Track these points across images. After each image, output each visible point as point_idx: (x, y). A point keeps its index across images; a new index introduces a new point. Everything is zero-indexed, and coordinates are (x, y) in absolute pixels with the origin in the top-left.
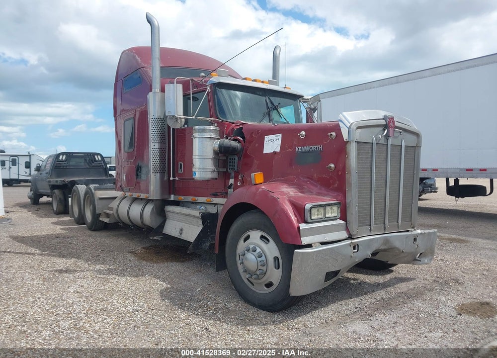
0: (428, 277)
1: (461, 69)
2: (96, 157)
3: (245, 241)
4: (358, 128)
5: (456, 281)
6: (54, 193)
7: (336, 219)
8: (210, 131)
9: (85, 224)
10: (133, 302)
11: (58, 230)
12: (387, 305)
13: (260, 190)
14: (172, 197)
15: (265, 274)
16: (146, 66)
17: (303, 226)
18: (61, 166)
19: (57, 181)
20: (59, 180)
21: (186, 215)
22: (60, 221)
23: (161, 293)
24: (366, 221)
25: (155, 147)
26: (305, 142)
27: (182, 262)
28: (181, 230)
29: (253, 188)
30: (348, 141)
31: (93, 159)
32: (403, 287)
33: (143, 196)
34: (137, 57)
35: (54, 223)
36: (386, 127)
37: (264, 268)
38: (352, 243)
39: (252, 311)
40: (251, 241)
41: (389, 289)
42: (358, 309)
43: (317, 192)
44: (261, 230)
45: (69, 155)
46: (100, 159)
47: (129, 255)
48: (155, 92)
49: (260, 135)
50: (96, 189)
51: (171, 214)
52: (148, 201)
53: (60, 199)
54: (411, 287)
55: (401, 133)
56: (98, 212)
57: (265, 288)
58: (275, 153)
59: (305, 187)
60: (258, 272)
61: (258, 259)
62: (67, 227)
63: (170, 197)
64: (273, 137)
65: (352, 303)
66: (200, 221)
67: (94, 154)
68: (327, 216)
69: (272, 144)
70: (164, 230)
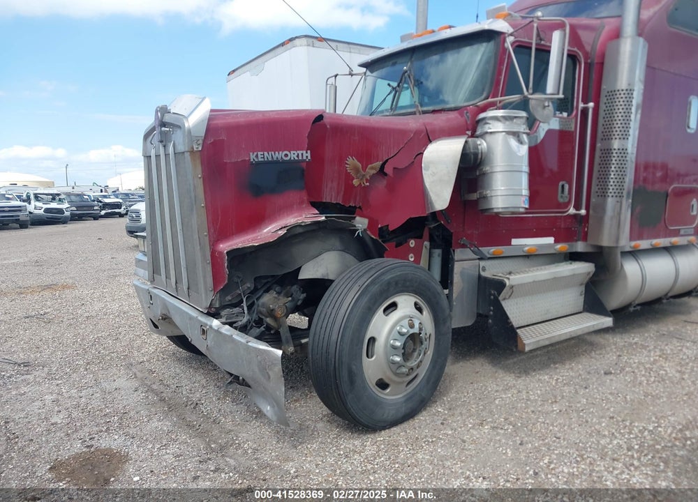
38: (148, 290)
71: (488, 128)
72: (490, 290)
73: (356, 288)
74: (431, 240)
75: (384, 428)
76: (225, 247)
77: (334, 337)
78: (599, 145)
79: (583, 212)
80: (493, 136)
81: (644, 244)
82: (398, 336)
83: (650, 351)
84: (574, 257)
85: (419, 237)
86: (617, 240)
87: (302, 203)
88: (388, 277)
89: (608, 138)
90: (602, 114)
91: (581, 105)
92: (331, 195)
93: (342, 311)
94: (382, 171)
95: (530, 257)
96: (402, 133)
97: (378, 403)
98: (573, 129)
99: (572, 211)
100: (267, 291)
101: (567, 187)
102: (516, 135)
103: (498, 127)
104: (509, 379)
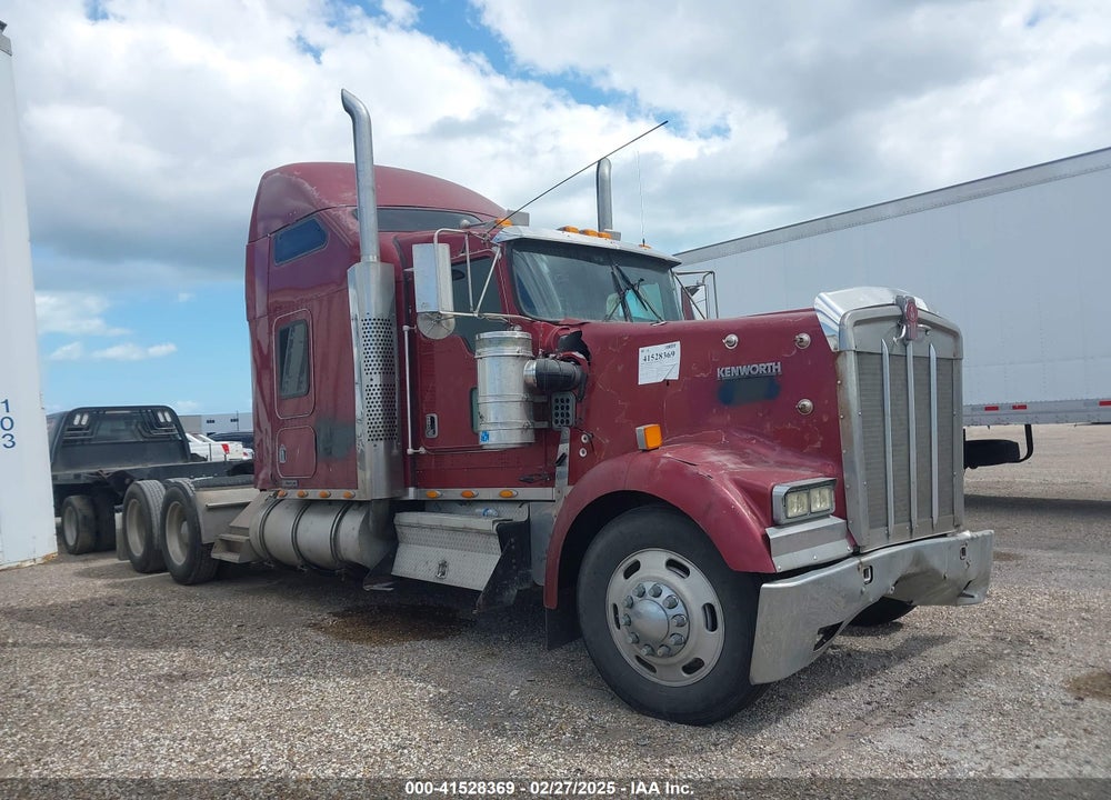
0: (977, 631)
1: (960, 201)
2: (160, 415)
3: (627, 575)
4: (858, 323)
5: (1039, 635)
6: (70, 504)
7: (827, 516)
8: (514, 341)
9: (165, 570)
10: (384, 730)
11: (99, 588)
12: (927, 691)
13: (663, 461)
14: (412, 494)
15: (685, 643)
16: (333, 205)
17: (773, 533)
18: (76, 441)
19: (77, 476)
20: (86, 472)
21: (454, 530)
22: (94, 569)
23: (434, 707)
24: (879, 519)
25: (374, 383)
26: (737, 357)
27: (441, 638)
28: (444, 565)
29: (645, 460)
30: (840, 352)
31: (153, 421)
32: (939, 655)
33: (338, 494)
34: (307, 185)
35: (81, 574)
36: (901, 320)
37: (683, 631)
38: (861, 563)
39: (658, 728)
40: (645, 575)
41: (914, 660)
42: (874, 704)
43: (777, 462)
44: (666, 547)
45: (97, 414)
46: (169, 419)
47: (310, 632)
48: (368, 263)
49: (629, 346)
50: (199, 486)
51: (414, 531)
52: (347, 506)
53: (85, 517)
54: (955, 654)
55: (927, 331)
56: (205, 540)
57: (685, 675)
58: (667, 382)
59: (748, 451)
60: (672, 641)
61: (669, 612)
62: (117, 580)
63: (407, 494)
64: (661, 348)
65: (856, 695)
66: (495, 543)
67: (155, 410)
68: (813, 509)
69: (659, 365)
70: (395, 568)
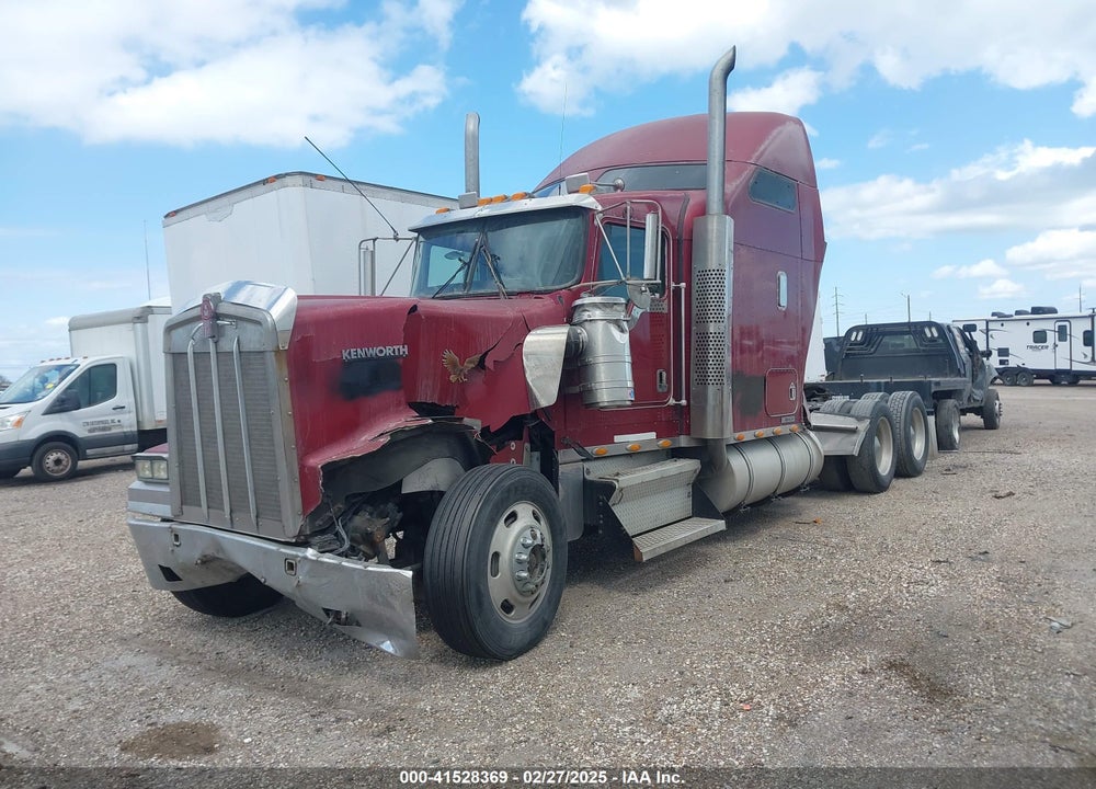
2: (927, 331)
18: (852, 354)
31: (921, 336)
38: (171, 528)
45: (871, 330)
46: (936, 335)
67: (921, 325)
71: (586, 316)
72: (598, 496)
73: (477, 497)
74: (531, 442)
75: (511, 658)
76: (318, 461)
77: (459, 554)
78: (694, 328)
79: (684, 402)
80: (593, 324)
81: (748, 435)
82: (522, 549)
83: (765, 555)
84: (676, 453)
85: (519, 438)
86: (722, 432)
87: (399, 404)
88: (507, 483)
89: (703, 321)
90: (695, 295)
91: (673, 285)
92: (427, 394)
93: (466, 524)
94: (481, 364)
95: (632, 455)
96: (500, 321)
97: (505, 628)
98: (666, 311)
99: (672, 401)
100: (356, 513)
101: (664, 374)
102: (617, 323)
103: (597, 314)
104: (627, 598)
